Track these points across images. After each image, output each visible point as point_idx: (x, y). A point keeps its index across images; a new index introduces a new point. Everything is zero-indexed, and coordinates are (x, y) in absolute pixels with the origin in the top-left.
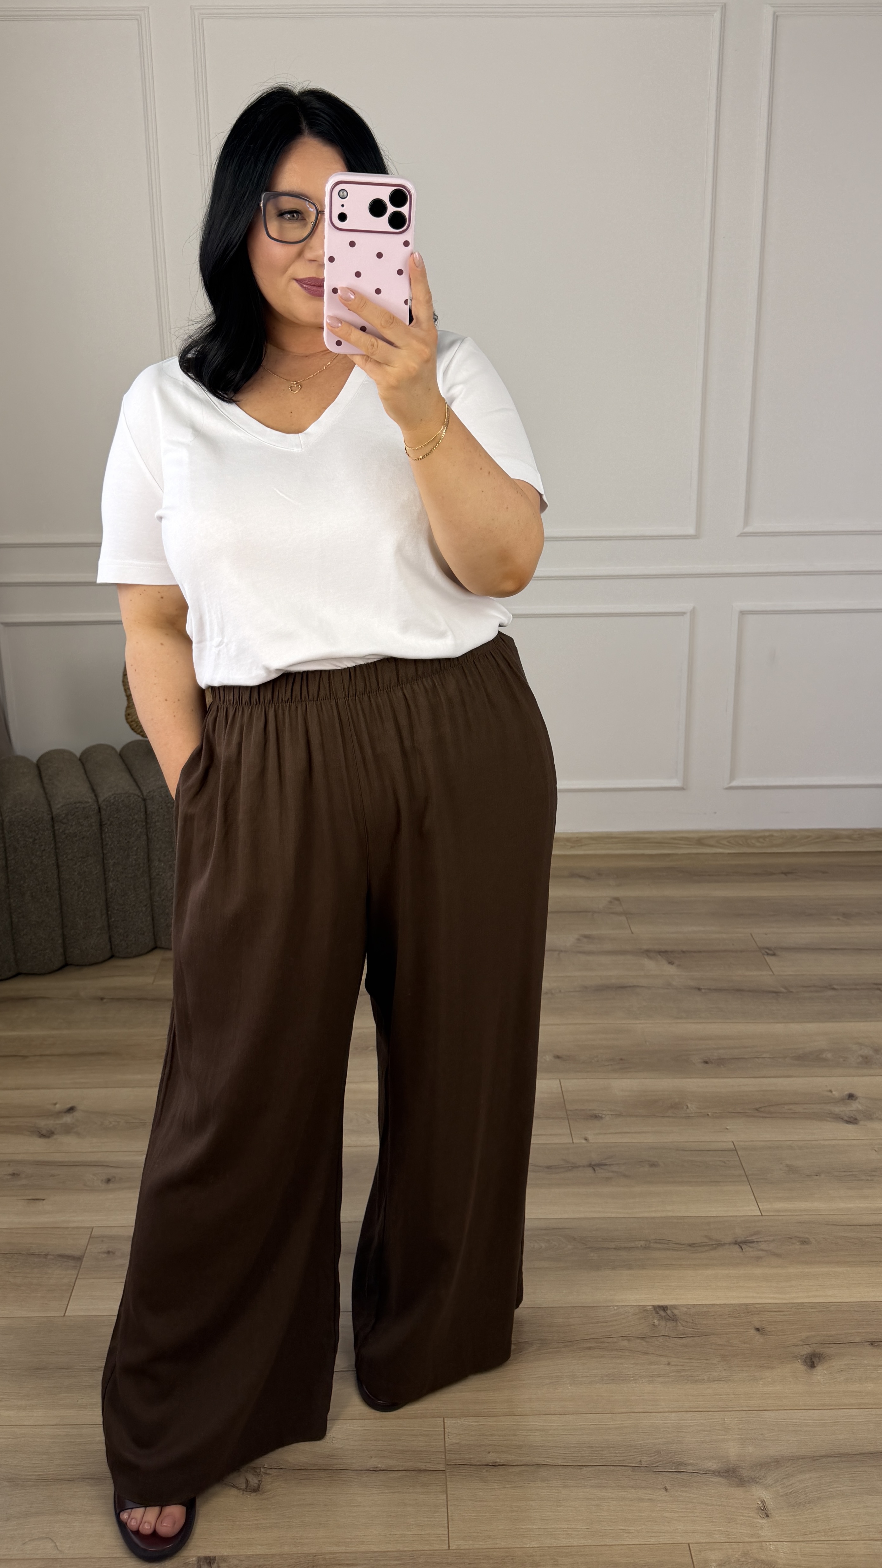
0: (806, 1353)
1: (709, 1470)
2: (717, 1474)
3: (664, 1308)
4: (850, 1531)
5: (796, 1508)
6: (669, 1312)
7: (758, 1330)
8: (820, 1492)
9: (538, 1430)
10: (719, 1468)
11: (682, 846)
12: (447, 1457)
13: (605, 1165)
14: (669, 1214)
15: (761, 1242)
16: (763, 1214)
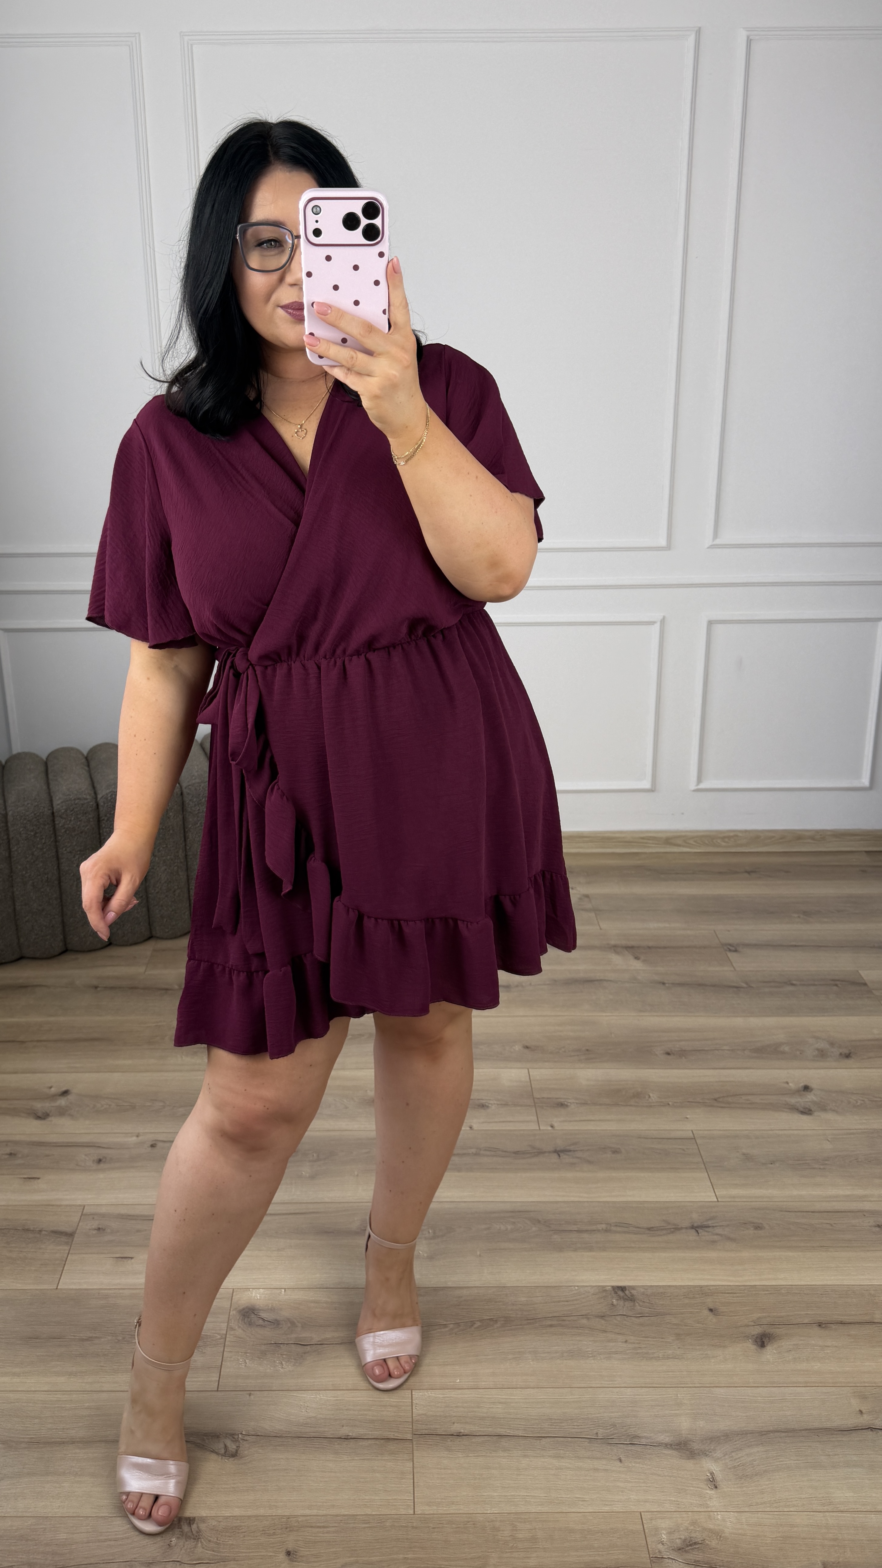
0: (757, 1333)
1: (662, 1444)
2: (669, 1446)
3: (623, 1289)
4: (793, 1503)
5: (743, 1480)
6: (627, 1292)
7: (711, 1310)
8: (766, 1466)
9: (500, 1403)
10: (671, 1441)
11: (650, 845)
12: (414, 1427)
13: (570, 1151)
14: (630, 1199)
15: (716, 1226)
16: (719, 1200)
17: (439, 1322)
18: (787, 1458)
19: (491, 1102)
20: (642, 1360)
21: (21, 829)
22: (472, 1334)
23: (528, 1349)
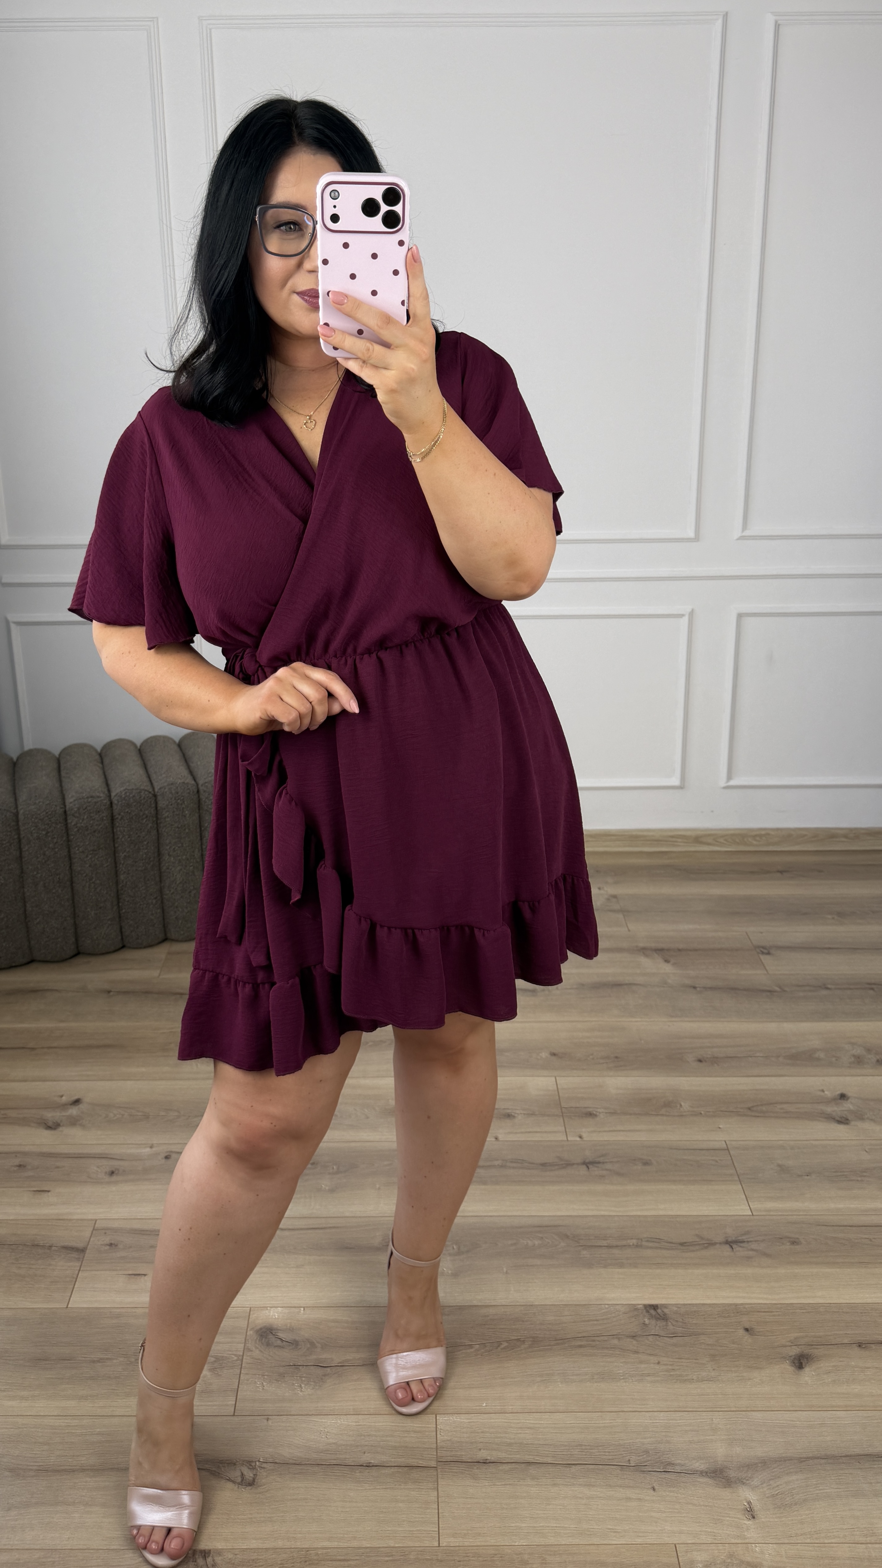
0: (794, 1354)
1: (697, 1471)
2: (704, 1474)
3: (655, 1307)
4: (835, 1534)
5: (782, 1509)
6: (659, 1311)
7: (747, 1330)
8: (806, 1494)
9: (529, 1428)
10: (707, 1468)
11: (679, 844)
12: (438, 1454)
13: (599, 1163)
14: (661, 1213)
15: (751, 1241)
16: (754, 1214)
17: (465, 1343)
18: (827, 1486)
19: (518, 1112)
20: (675, 1382)
21: (32, 829)
22: (499, 1355)
23: (557, 1371)
